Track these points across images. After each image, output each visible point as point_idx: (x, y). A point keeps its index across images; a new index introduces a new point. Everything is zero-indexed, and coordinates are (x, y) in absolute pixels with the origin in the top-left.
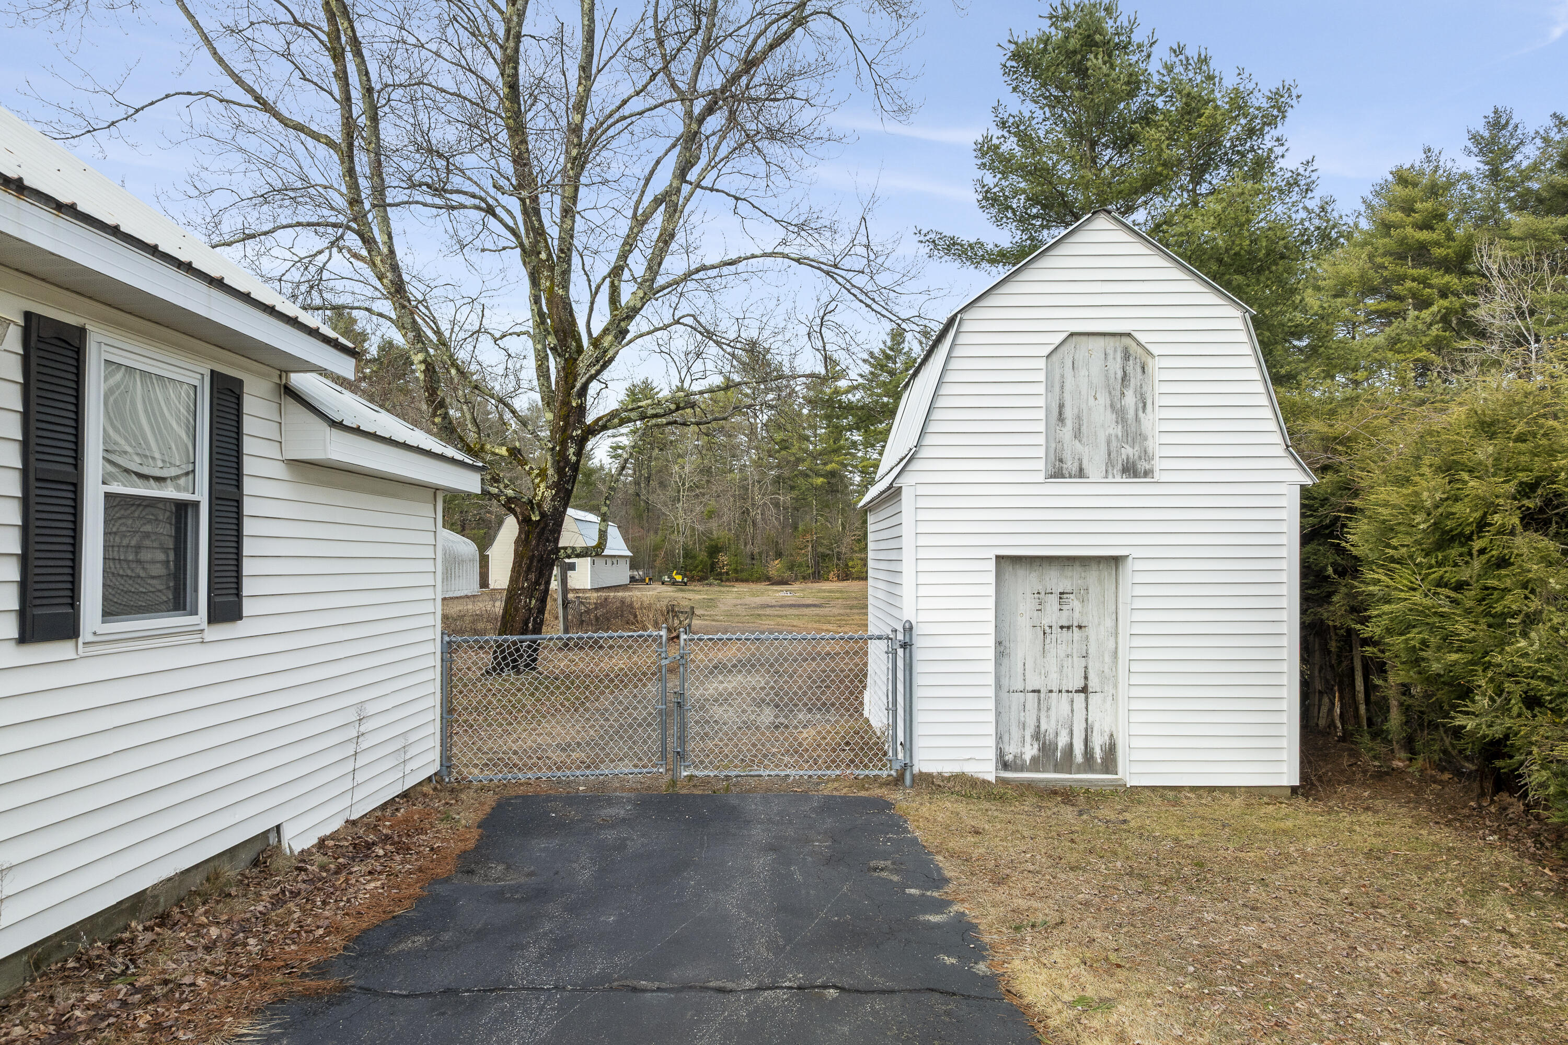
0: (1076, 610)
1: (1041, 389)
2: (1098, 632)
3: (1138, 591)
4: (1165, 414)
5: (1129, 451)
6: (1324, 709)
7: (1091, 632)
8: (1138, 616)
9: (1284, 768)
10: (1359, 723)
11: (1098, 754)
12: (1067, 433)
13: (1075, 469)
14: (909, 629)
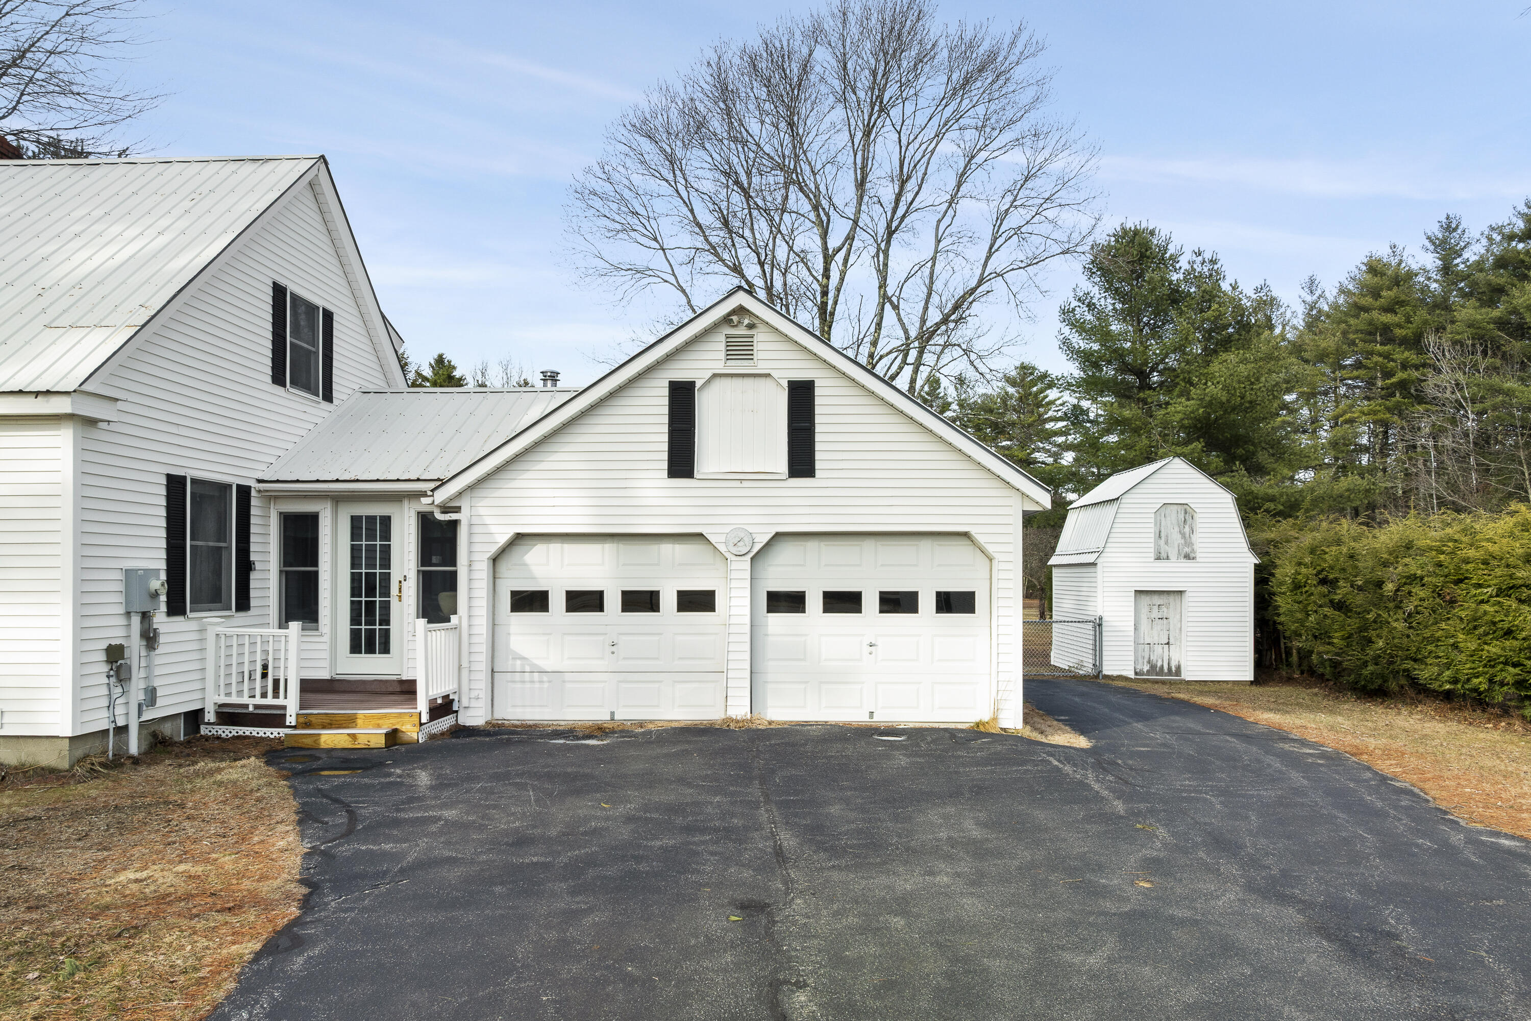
0: (1164, 612)
1: (1152, 525)
2: (1174, 620)
3: (1190, 604)
4: (1201, 535)
5: (1187, 550)
6: (1268, 657)
7: (1171, 620)
8: (1190, 614)
9: (1247, 673)
10: (1282, 662)
11: (1174, 669)
12: (1162, 542)
13: (1165, 556)
14: (1101, 619)
